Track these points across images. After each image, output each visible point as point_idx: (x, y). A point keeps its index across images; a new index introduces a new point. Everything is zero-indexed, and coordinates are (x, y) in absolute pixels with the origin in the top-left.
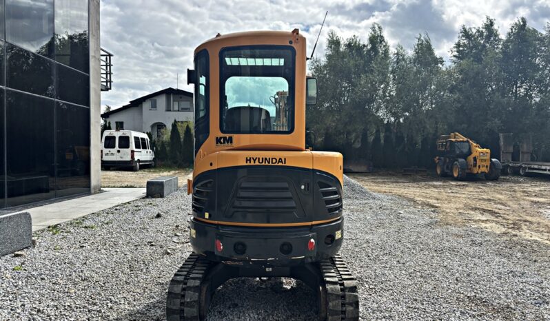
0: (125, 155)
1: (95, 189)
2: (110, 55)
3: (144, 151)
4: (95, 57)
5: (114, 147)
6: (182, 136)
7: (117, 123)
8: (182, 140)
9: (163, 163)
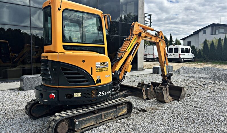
0: (176, 56)
1: (139, 69)
2: (151, 15)
3: (187, 54)
4: (141, 17)
5: (172, 52)
6: (209, 47)
7: (188, 42)
8: (209, 49)
9: (199, 59)
